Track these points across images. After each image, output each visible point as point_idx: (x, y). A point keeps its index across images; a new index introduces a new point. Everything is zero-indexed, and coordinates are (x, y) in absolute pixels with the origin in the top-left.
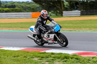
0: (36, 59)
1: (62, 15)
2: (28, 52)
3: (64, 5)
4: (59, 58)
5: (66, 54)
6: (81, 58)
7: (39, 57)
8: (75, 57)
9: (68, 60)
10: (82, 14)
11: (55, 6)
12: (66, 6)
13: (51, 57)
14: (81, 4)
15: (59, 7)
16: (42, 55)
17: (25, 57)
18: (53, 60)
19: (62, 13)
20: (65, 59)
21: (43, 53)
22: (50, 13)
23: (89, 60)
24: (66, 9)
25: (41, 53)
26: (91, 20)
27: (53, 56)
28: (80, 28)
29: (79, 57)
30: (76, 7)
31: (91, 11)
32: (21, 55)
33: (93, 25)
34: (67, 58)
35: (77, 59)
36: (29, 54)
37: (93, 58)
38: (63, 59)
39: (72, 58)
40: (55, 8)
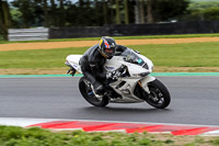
1: (6, 39)
3: (10, 16)
5: (14, 127)
8: (36, 133)
9: (19, 141)
10: (53, 36)
12: (14, 18)
14: (49, 12)
19: (7, 33)
20: (13, 140)
23: (67, 139)
24: (16, 25)
28: (48, 66)
29: (44, 134)
30: (37, 20)
31: (73, 27)
34: (16, 138)
35: (39, 137)
37: (75, 133)
38: (8, 139)
39: (27, 137)
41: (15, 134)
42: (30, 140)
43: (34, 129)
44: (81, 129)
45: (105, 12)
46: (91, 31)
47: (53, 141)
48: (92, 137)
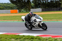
0: (13, 40)
2: (8, 35)
3: (31, 5)
4: (28, 39)
5: (32, 36)
6: (42, 38)
7: (15, 38)
8: (38, 38)
9: (33, 40)
10: (43, 11)
11: (26, 6)
12: (32, 6)
13: (22, 38)
14: (42, 4)
15: (28, 7)
16: (17, 37)
17: (6, 38)
18: (24, 40)
19: (30, 10)
20: (32, 40)
21: (17, 36)
22: (22, 10)
23: (47, 40)
24: (33, 8)
25: (16, 36)
26: (48, 14)
27: (24, 37)
29: (40, 38)
30: (38, 6)
31: (48, 8)
32: (3, 37)
33: (49, 17)
34: (33, 39)
35: (39, 39)
36: (9, 36)
37: (49, 38)
38: (31, 39)
39: (36, 39)
40: (26, 7)
41: (33, 38)
42: (37, 40)
43: (38, 37)
44: (51, 37)
45: (58, 4)
46: (54, 9)
47: (43, 40)
48: (54, 39)
